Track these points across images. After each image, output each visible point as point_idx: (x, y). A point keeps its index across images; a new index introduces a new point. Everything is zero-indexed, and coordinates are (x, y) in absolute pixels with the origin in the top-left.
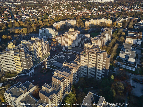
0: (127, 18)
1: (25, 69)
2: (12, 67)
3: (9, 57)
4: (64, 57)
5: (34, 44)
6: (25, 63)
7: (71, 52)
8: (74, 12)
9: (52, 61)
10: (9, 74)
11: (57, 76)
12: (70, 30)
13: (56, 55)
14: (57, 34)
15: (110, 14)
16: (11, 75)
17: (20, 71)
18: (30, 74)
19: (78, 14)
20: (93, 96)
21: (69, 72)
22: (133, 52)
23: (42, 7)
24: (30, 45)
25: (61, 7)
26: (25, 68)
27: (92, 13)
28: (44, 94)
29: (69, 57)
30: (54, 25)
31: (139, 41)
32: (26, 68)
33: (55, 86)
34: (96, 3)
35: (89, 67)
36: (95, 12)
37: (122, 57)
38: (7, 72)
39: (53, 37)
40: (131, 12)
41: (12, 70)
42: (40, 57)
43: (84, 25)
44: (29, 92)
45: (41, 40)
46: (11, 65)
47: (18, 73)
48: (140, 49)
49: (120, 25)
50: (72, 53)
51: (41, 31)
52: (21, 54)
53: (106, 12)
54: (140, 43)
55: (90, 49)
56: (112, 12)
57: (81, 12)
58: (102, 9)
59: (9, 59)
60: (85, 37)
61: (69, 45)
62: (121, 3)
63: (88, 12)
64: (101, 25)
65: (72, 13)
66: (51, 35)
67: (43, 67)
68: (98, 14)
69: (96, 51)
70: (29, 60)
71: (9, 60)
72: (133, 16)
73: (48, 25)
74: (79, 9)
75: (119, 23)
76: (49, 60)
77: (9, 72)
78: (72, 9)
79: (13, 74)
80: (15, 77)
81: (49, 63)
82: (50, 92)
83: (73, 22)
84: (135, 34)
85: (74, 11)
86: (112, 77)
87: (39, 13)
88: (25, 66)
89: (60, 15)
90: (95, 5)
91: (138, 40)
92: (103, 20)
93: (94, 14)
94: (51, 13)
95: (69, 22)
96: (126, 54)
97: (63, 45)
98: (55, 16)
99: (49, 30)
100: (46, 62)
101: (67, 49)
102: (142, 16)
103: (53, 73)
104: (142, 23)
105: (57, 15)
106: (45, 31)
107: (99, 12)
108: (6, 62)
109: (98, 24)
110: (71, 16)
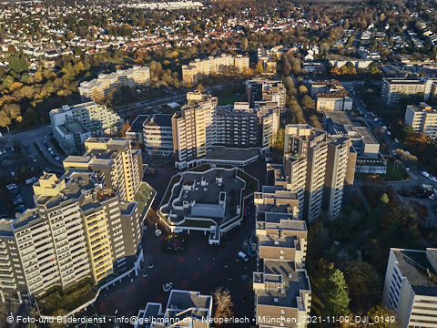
0: (274, 50)
1: (117, 256)
2: (67, 268)
3: (57, 231)
4: (203, 183)
6: (119, 235)
7: (215, 165)
8: (111, 43)
9: (180, 204)
10: (58, 296)
11: (273, 240)
13: (176, 185)
14: (119, 117)
15: (222, 41)
18: (138, 269)
19: (130, 49)
20: (407, 257)
21: (291, 218)
22: (362, 130)
25: (46, 27)
26: (118, 253)
27: (172, 43)
29: (220, 180)
30: (86, 91)
31: (348, 100)
32: (121, 252)
33: (279, 270)
34: (157, 10)
35: (312, 190)
36: (177, 37)
38: (40, 294)
39: (108, 131)
40: (268, 32)
41: (66, 278)
46: (63, 261)
47: (98, 280)
49: (273, 68)
50: (217, 166)
51: (58, 116)
52: (107, 204)
53: (206, 36)
56: (222, 35)
57: (132, 39)
58: (189, 27)
59: (58, 237)
60: (239, 111)
62: (227, 10)
63: (154, 38)
64: (228, 75)
65: (105, 47)
66: (97, 124)
67: (158, 232)
68: (189, 43)
69: (324, 140)
70: (135, 219)
71: (59, 243)
72: (281, 42)
73: (61, 93)
74: (122, 32)
75: (269, 64)
76: (167, 205)
77: (49, 293)
78: (95, 31)
80: (94, 300)
81: (175, 216)
82: (287, 292)
83: (140, 75)
84: (329, 87)
85: (110, 40)
86: (385, 199)
88: (120, 246)
89: (67, 53)
91: (344, 100)
92: (226, 60)
93: (179, 45)
95: (129, 76)
96: (352, 137)
97: (180, 149)
99: (88, 108)
100: (164, 215)
101: (195, 157)
102: (302, 41)
103: (212, 239)
104: (312, 58)
105: (56, 55)
106: (76, 114)
107: (188, 39)
108: (37, 254)
109: (216, 70)
110: (112, 56)
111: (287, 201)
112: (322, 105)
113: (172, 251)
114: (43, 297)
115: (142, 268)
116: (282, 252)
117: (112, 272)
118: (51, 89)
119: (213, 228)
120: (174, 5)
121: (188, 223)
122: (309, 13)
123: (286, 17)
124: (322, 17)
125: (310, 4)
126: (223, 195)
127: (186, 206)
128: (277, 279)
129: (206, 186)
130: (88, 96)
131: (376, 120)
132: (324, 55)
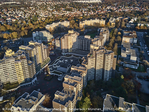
0: (118, 18)
1: (27, 77)
2: (11, 77)
3: (8, 66)
4: (66, 61)
5: (34, 49)
6: (27, 71)
7: (73, 55)
8: (64, 13)
9: (55, 66)
10: (9, 85)
11: (69, 82)
12: (69, 32)
13: (58, 60)
14: (53, 37)
15: (100, 14)
16: (11, 86)
17: (22, 80)
18: (34, 83)
19: (69, 15)
20: (111, 99)
21: (79, 76)
22: (133, 51)
23: (27, 8)
24: (31, 51)
25: (49, 8)
26: (27, 76)
27: (83, 14)
28: (59, 103)
29: (72, 61)
30: (47, 28)
32: (28, 76)
34: (85, 3)
36: (86, 12)
37: (123, 56)
38: (5, 83)
40: (120, 12)
41: (11, 80)
42: (40, 63)
43: (79, 26)
44: (39, 103)
45: (41, 45)
46: (10, 75)
47: (19, 83)
48: (137, 48)
49: (114, 25)
50: (74, 56)
51: (34, 34)
52: (23, 61)
53: (96, 12)
54: (135, 41)
55: (98, 50)
56: (102, 12)
57: (71, 12)
58: (92, 9)
59: (9, 68)
61: (69, 48)
62: (109, 3)
63: (78, 12)
64: (95, 26)
65: (62, 14)
66: (46, 38)
67: (46, 73)
68: (89, 15)
69: (103, 52)
70: (32, 67)
71: (9, 70)
72: (123, 16)
73: (40, 28)
74: (69, 10)
75: (112, 23)
76: (51, 65)
77: (7, 83)
78: (61, 9)
79: (14, 84)
80: (17, 88)
81: (52, 69)
82: (65, 100)
85: (64, 12)
86: (122, 77)
87: (26, 15)
88: (28, 74)
89: (50, 16)
90: (84, 6)
93: (85, 15)
94: (40, 15)
95: (62, 24)
97: (63, 48)
98: (44, 17)
99: (43, 33)
100: (49, 68)
101: (68, 52)
102: (131, 15)
103: (59, 79)
104: (132, 22)
105: (47, 16)
106: (39, 34)
107: (90, 13)
108: (4, 71)
109: (92, 24)
110: (62, 18)
111: (82, 71)
112: (125, 40)
113: (47, 80)
114: (6, 84)
115: (35, 83)
116: (70, 87)
117: (24, 82)
118: (38, 26)
119: (61, 75)
120: (91, 2)
121: (54, 72)
122: (141, 5)
123: (131, 6)
124: (145, 7)
125: (143, 2)
126: (69, 65)
127: (57, 67)
128: (63, 95)
129: (67, 62)
130: (48, 29)
131: (146, 48)
132: (138, 21)
